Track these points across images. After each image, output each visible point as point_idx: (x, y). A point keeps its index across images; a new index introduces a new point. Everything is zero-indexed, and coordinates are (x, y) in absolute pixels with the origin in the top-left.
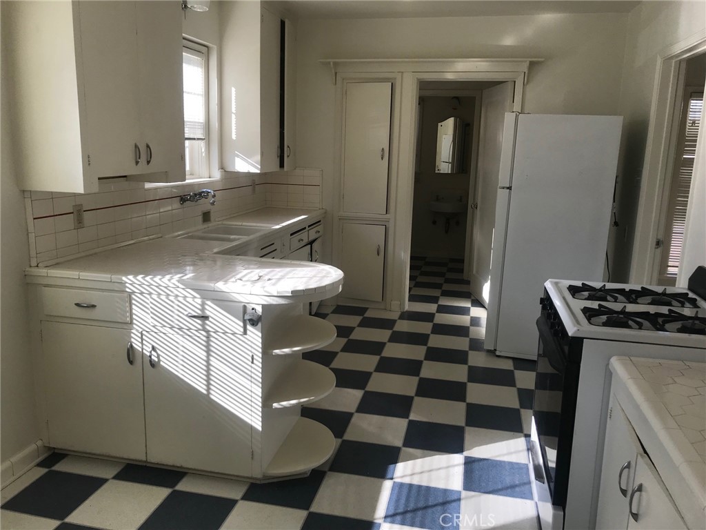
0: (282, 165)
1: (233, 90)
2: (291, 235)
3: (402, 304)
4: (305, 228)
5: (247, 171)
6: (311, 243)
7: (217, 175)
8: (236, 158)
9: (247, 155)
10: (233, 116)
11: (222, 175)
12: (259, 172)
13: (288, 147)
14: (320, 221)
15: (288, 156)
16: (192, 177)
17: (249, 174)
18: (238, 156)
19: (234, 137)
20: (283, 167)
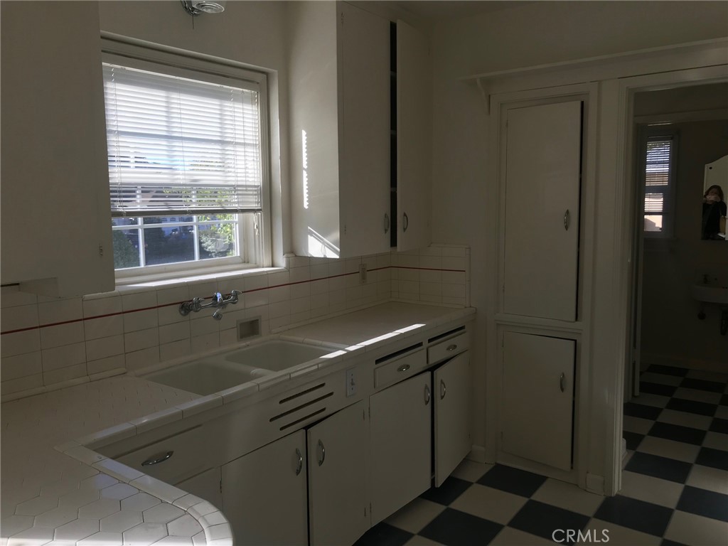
0: (394, 243)
1: (304, 133)
2: (378, 361)
3: (608, 482)
4: (420, 344)
5: (322, 256)
6: (432, 369)
7: (282, 262)
8: (309, 236)
9: (324, 231)
10: (305, 174)
11: (288, 263)
12: (338, 257)
13: (405, 215)
14: (462, 328)
15: (405, 229)
16: (246, 265)
17: (325, 261)
18: (311, 234)
19: (306, 205)
20: (396, 245)
